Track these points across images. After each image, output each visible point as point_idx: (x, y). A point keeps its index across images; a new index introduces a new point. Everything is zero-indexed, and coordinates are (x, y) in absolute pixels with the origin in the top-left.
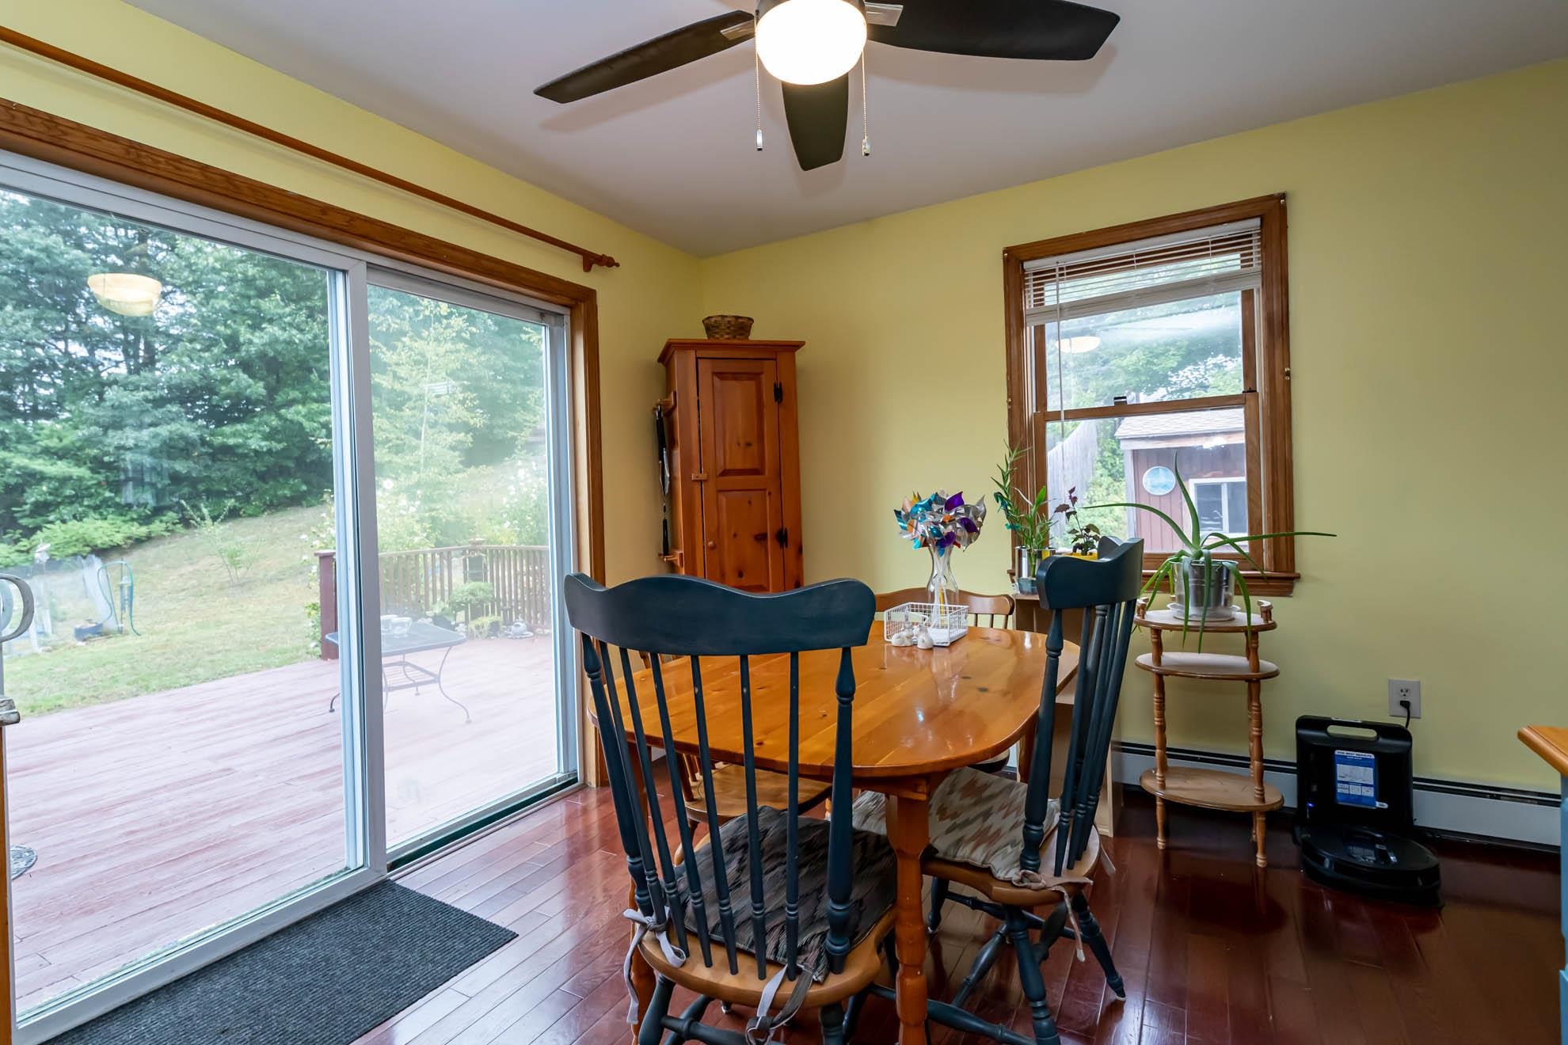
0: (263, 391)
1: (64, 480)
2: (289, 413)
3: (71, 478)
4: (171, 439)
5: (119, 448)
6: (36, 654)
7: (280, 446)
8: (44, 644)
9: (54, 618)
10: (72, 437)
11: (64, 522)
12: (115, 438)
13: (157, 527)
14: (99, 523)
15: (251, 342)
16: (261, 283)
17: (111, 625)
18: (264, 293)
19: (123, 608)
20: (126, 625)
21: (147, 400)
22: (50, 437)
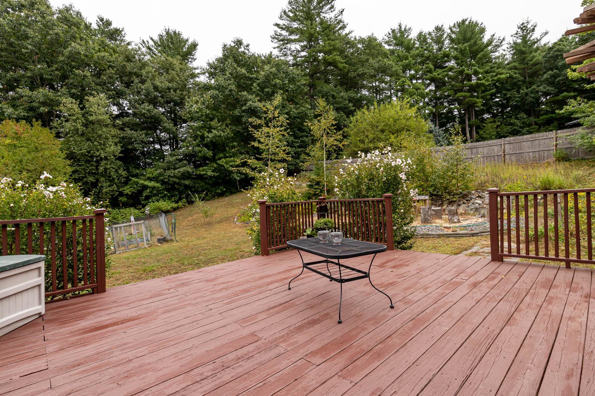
0: (212, 154)
1: (154, 188)
2: (220, 162)
3: (155, 187)
4: (184, 173)
5: (169, 176)
6: (145, 248)
7: (217, 174)
8: (148, 244)
9: (151, 235)
10: (156, 173)
11: (154, 202)
12: (168, 173)
13: (180, 204)
14: (163, 203)
15: (208, 137)
16: (211, 116)
17: (169, 238)
18: (212, 119)
19: (172, 231)
20: (173, 238)
21: (177, 159)
22: (150, 173)
